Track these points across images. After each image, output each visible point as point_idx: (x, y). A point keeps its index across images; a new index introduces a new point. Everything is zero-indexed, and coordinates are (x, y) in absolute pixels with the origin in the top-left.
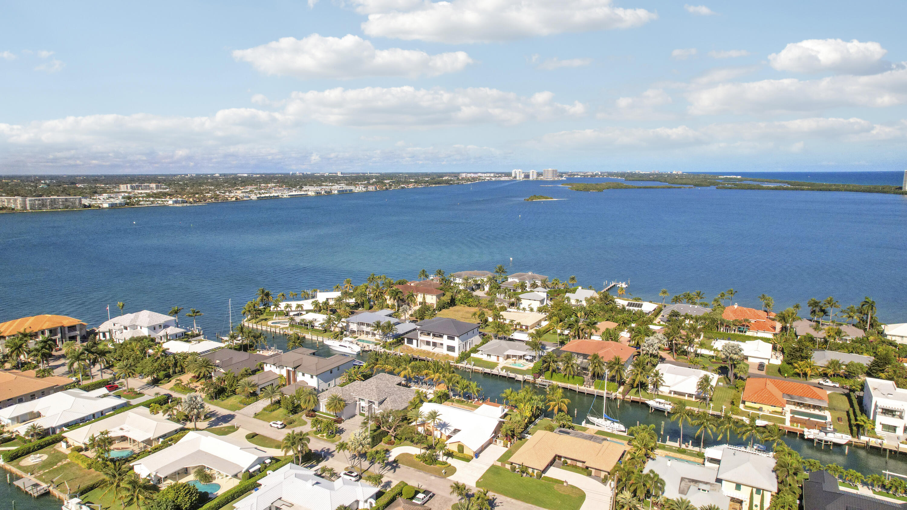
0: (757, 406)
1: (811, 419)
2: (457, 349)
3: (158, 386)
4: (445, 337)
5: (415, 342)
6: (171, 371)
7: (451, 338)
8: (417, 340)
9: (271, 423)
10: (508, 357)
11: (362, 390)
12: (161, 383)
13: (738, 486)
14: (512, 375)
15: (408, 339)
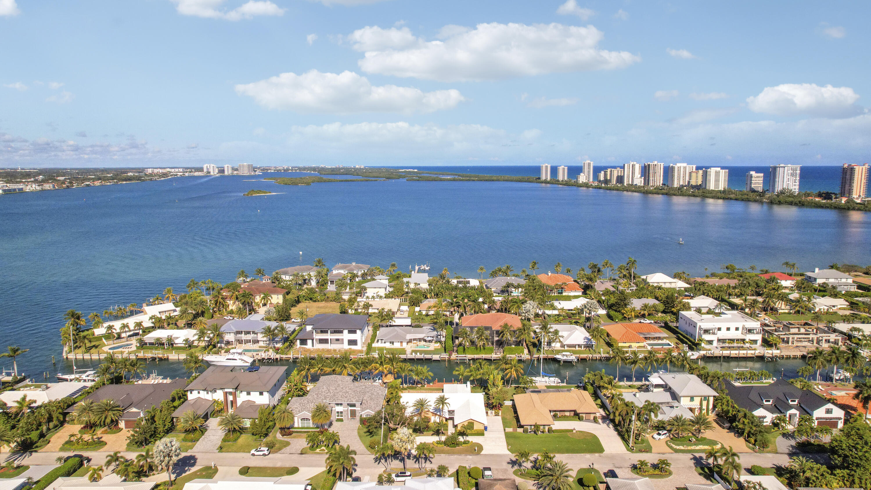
0: (627, 345)
1: (664, 347)
2: (359, 342)
3: (36, 451)
4: (346, 332)
5: (309, 342)
6: (44, 428)
7: (352, 331)
8: (313, 340)
9: (253, 451)
10: (410, 341)
11: (334, 395)
12: (37, 447)
13: (692, 399)
14: (428, 356)
15: (300, 340)
